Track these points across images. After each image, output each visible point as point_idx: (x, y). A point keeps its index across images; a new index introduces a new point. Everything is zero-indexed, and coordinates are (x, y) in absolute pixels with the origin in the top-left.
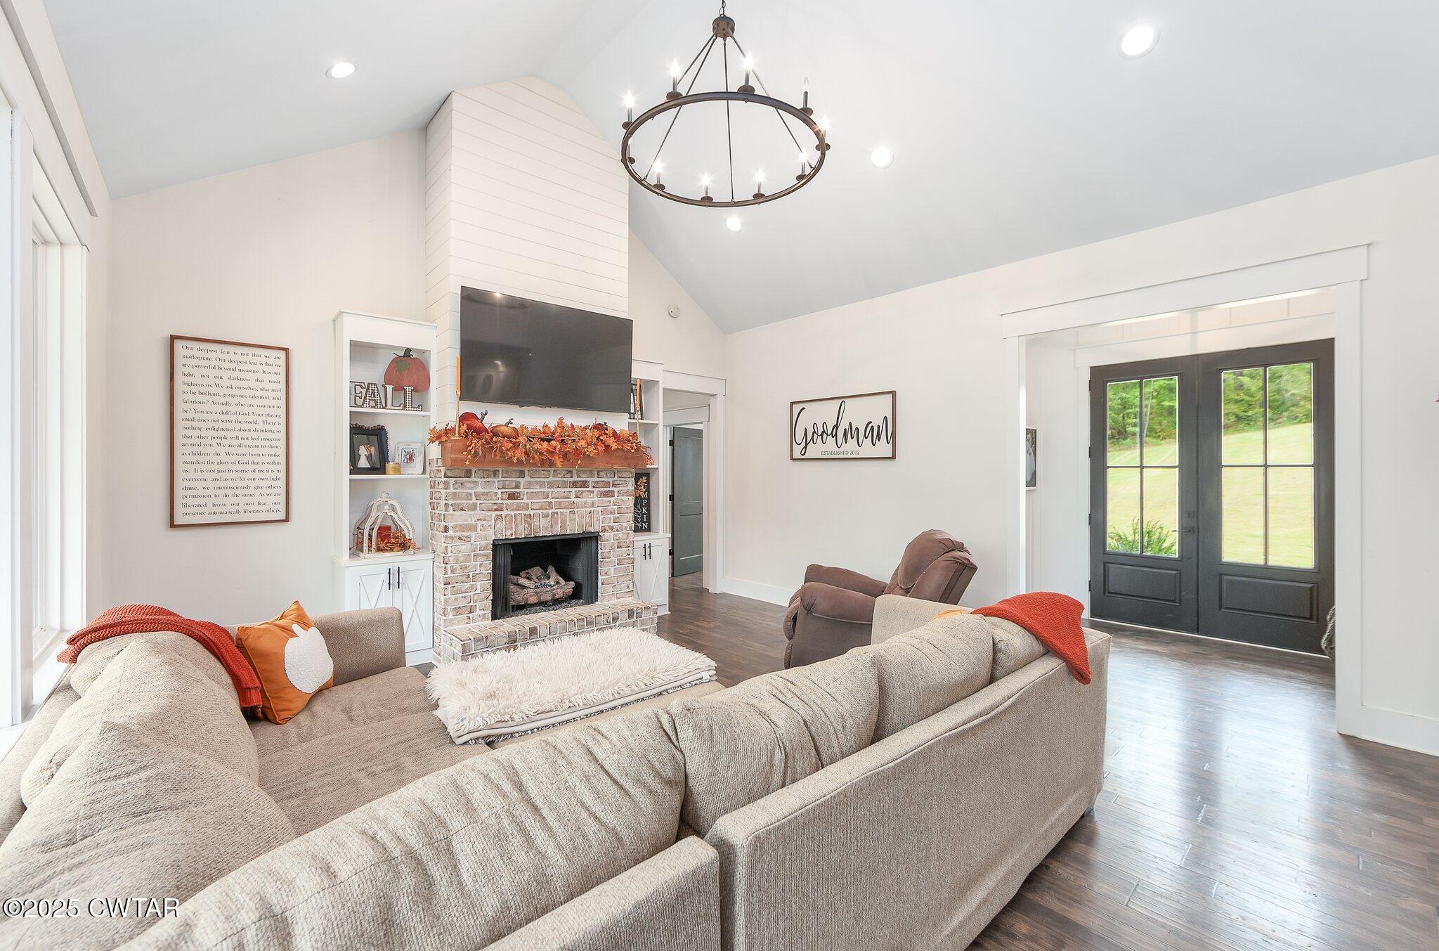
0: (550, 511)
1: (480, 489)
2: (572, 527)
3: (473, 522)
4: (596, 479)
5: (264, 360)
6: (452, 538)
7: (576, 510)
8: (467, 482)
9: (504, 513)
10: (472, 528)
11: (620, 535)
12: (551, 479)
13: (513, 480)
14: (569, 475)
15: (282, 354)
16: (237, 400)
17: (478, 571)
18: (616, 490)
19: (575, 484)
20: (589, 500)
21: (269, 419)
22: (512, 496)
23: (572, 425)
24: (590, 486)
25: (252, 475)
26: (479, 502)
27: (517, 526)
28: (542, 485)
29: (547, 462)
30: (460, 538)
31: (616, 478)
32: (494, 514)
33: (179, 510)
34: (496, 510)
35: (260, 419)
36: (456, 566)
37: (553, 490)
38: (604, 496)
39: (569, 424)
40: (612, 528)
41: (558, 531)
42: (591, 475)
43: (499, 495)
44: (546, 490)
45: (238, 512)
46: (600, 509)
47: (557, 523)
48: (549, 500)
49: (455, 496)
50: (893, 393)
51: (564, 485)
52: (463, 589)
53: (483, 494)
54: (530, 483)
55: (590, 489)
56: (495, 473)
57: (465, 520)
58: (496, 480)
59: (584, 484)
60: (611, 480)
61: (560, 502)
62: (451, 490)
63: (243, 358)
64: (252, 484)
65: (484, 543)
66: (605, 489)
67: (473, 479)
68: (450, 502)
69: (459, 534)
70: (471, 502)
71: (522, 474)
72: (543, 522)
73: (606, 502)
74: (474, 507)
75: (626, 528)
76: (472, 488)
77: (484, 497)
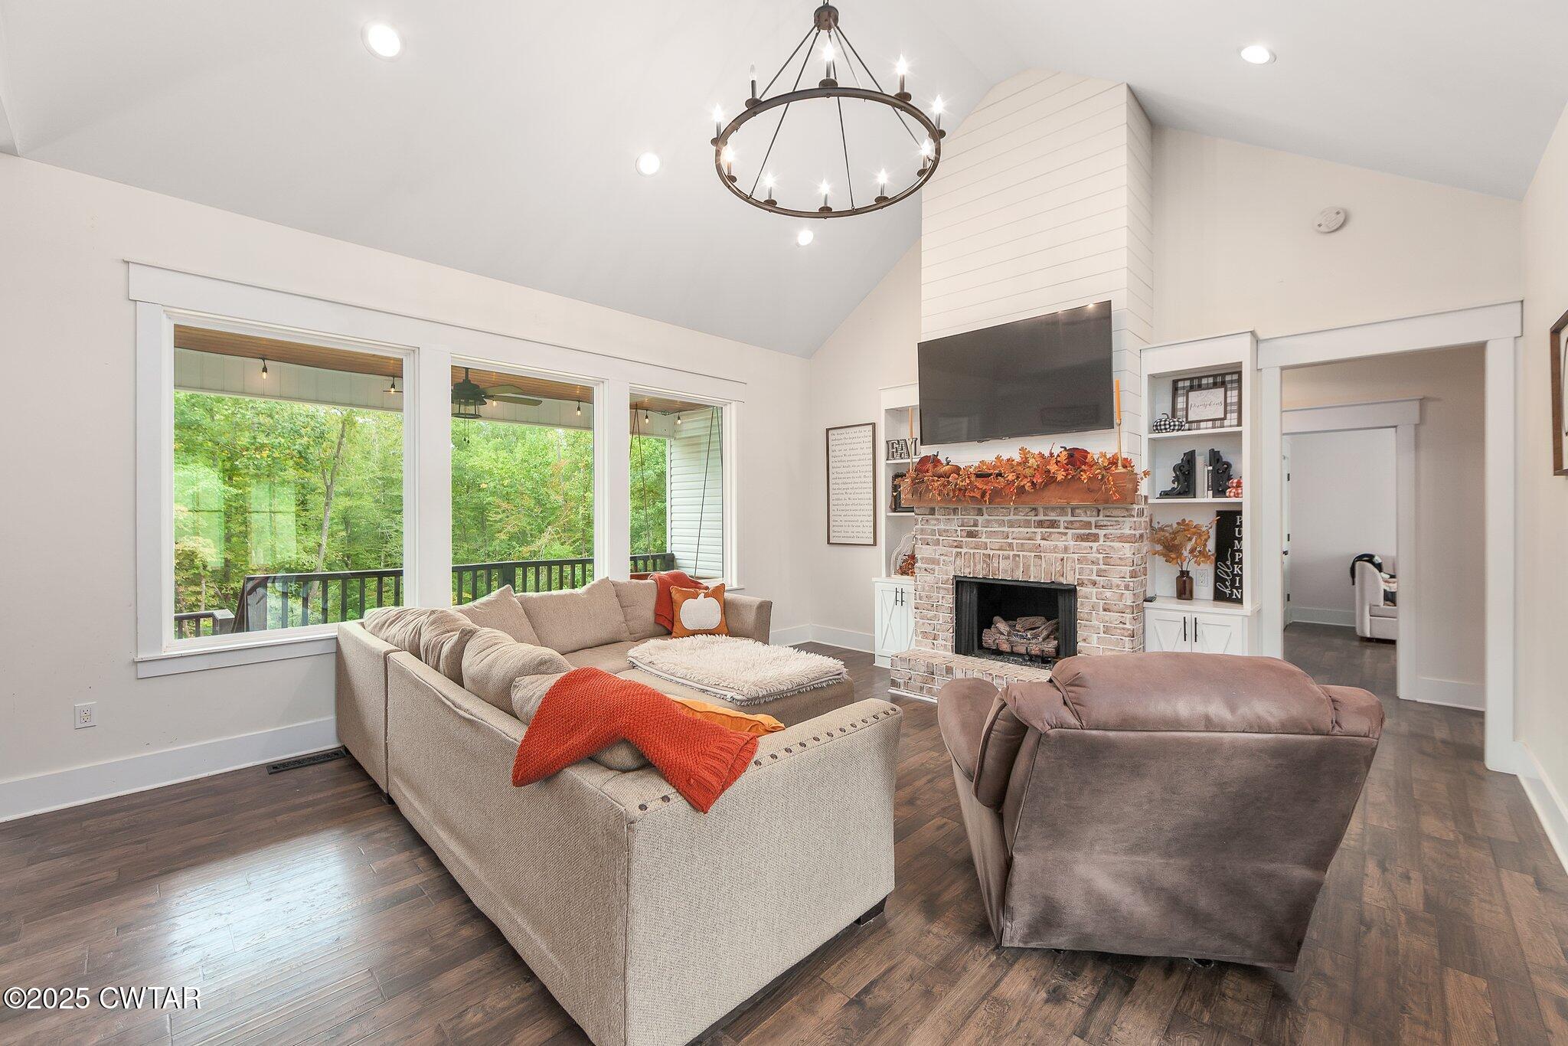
0: (1011, 553)
1: (942, 527)
2: (1038, 573)
3: (937, 557)
4: (1069, 518)
5: (863, 434)
6: (920, 569)
7: (1043, 554)
8: (932, 519)
9: (964, 551)
10: (937, 562)
11: (1108, 593)
12: (1012, 517)
13: (972, 517)
14: (1033, 513)
17: (940, 603)
18: (1102, 533)
19: (1040, 524)
20: (1061, 544)
22: (971, 534)
23: (1040, 453)
24: (1062, 526)
26: (941, 538)
27: (975, 565)
28: (1002, 523)
29: (996, 497)
30: (926, 570)
31: (1101, 518)
32: (954, 550)
33: (831, 534)
34: (956, 547)
36: (923, 594)
37: (1013, 529)
38: (1082, 540)
39: (1037, 453)
40: (1094, 584)
41: (1019, 576)
42: (1062, 511)
43: (959, 533)
44: (1006, 529)
45: (854, 537)
46: (1076, 556)
47: (1018, 567)
48: (1010, 541)
49: (924, 531)
51: (1027, 524)
52: (929, 618)
53: (945, 530)
54: (988, 521)
55: (1062, 530)
56: (955, 511)
57: (931, 554)
58: (956, 517)
59: (1053, 524)
60: (1093, 520)
61: (1022, 544)
62: (921, 526)
65: (945, 577)
66: (1083, 531)
67: (937, 516)
68: (919, 537)
69: (925, 566)
70: (935, 538)
71: (980, 512)
72: (1003, 564)
73: (1086, 548)
74: (937, 543)
75: (1118, 586)
76: (935, 525)
77: (944, 534)
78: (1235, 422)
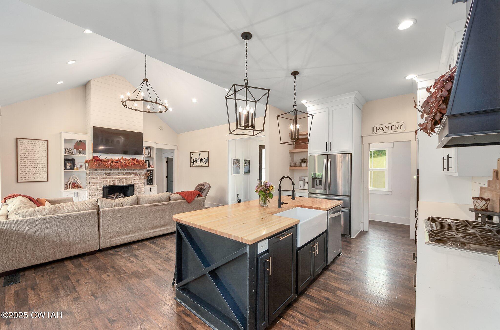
0: (119, 179)
1: (99, 174)
2: (126, 183)
3: (97, 181)
4: (133, 171)
5: (41, 143)
6: (91, 185)
7: (127, 179)
8: (95, 172)
9: (106, 180)
10: (98, 183)
11: (140, 185)
12: (119, 171)
13: (109, 172)
14: (125, 170)
15: (46, 142)
16: (34, 153)
17: (99, 193)
18: (139, 174)
19: (126, 173)
20: (131, 177)
21: (43, 157)
22: (108, 176)
23: (126, 158)
24: (131, 173)
25: (38, 170)
26: (99, 177)
27: (109, 183)
28: (117, 173)
29: (117, 168)
30: (93, 185)
31: (139, 171)
32: (103, 180)
33: (19, 179)
34: (103, 179)
35: (40, 157)
36: (92, 192)
37: (120, 174)
38: (135, 176)
39: (125, 158)
40: (138, 184)
41: (121, 184)
42: (131, 170)
43: (105, 175)
44: (118, 174)
45: (34, 179)
46: (134, 179)
47: (121, 182)
48: (119, 176)
49: (92, 175)
50: (209, 151)
51: (123, 173)
52: (94, 197)
53: (100, 175)
54: (113, 172)
55: (131, 174)
56: (103, 170)
57: (95, 181)
58: (104, 172)
59: (129, 173)
60: (137, 172)
61: (122, 177)
62: (91, 174)
63: (36, 143)
64: (38, 172)
65: (100, 186)
66: (135, 174)
67: (97, 172)
68: (91, 177)
69: (93, 184)
70: (97, 177)
71: (111, 170)
72: (118, 182)
73: (136, 177)
75: (142, 184)
76: (97, 174)
77: (100, 176)
78: (150, 156)
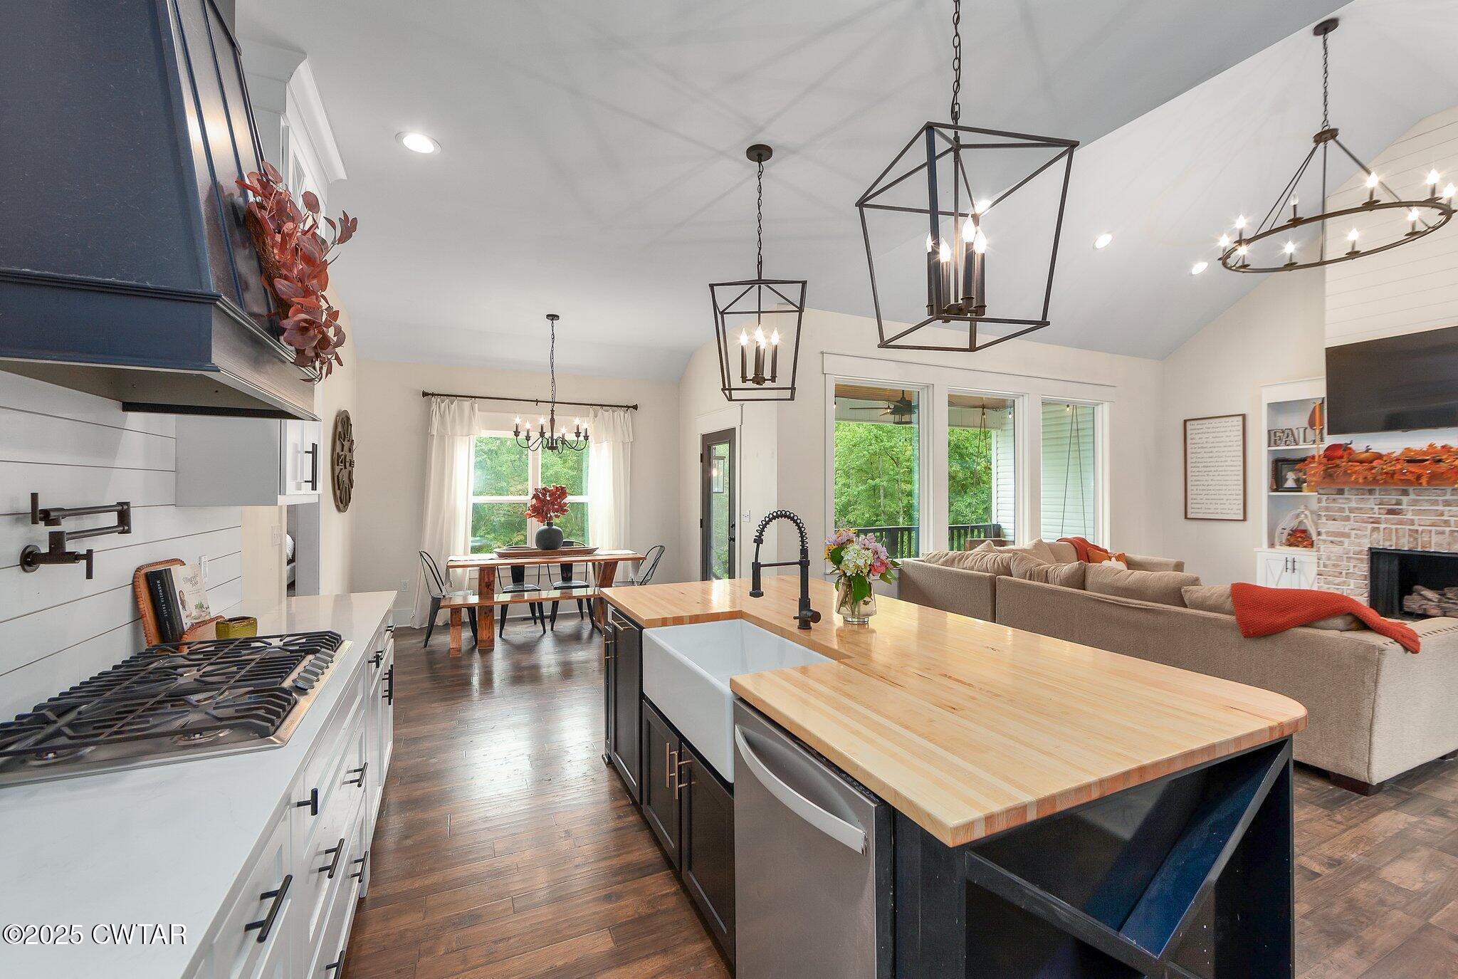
0: (1447, 530)
1: (1354, 505)
3: (1347, 531)
5: (1230, 424)
6: (1325, 541)
8: (1340, 498)
9: (1383, 526)
10: (1347, 536)
12: (1447, 498)
13: (1393, 498)
15: (1240, 418)
16: (1216, 449)
17: (1350, 571)
21: (1234, 459)
22: (1392, 513)
25: (1226, 492)
26: (1353, 515)
27: (1398, 539)
28: (1434, 503)
30: (1332, 542)
32: (1370, 526)
33: (1189, 510)
34: (1372, 523)
35: (1229, 459)
36: (1328, 562)
37: (1450, 509)
39: (1441, 446)
43: (1376, 511)
44: (1440, 508)
45: (1217, 513)
48: (1446, 518)
49: (1327, 509)
52: (1336, 582)
53: (1357, 508)
54: (1415, 500)
56: (1371, 492)
57: (1338, 528)
58: (1372, 498)
62: (1324, 504)
63: (1220, 425)
64: (1225, 497)
65: (1358, 549)
67: (1346, 496)
68: (1323, 514)
69: (1332, 538)
70: (1344, 514)
71: (1404, 494)
74: (1348, 519)
76: (1344, 503)
77: (1358, 511)
